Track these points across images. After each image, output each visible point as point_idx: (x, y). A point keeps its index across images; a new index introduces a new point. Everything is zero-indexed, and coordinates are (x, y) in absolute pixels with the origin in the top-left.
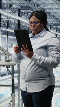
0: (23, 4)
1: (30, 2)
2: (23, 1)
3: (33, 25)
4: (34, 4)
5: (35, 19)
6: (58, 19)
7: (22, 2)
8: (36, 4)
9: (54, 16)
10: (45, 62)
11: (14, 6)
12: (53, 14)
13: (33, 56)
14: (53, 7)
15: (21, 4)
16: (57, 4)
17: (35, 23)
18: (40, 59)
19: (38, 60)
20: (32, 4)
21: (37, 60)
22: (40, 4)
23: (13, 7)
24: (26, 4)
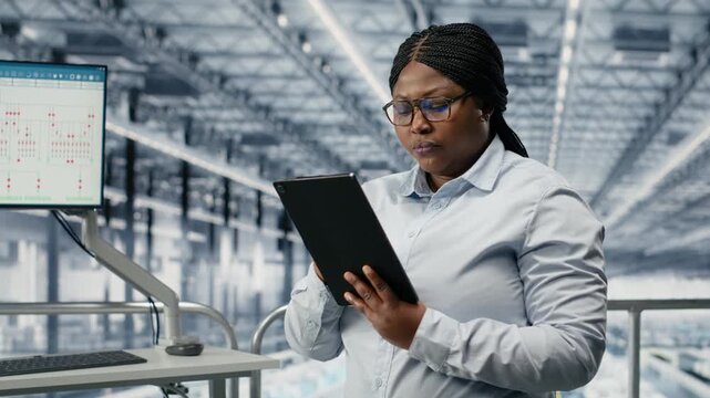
0: (83, 21)
1: (118, 15)
2: (83, 4)
3: (418, 122)
4: (142, 23)
5: (427, 79)
6: (268, 109)
7: (73, 11)
8: (152, 25)
9: (248, 95)
10: (505, 361)
11: (29, 33)
12: (241, 84)
13: (420, 332)
14: (245, 46)
15: (71, 20)
16: (267, 31)
17: (430, 108)
18: (467, 345)
19: (456, 352)
20: (128, 23)
21: (447, 354)
22: (174, 26)
23: (20, 40)
24: (98, 22)
